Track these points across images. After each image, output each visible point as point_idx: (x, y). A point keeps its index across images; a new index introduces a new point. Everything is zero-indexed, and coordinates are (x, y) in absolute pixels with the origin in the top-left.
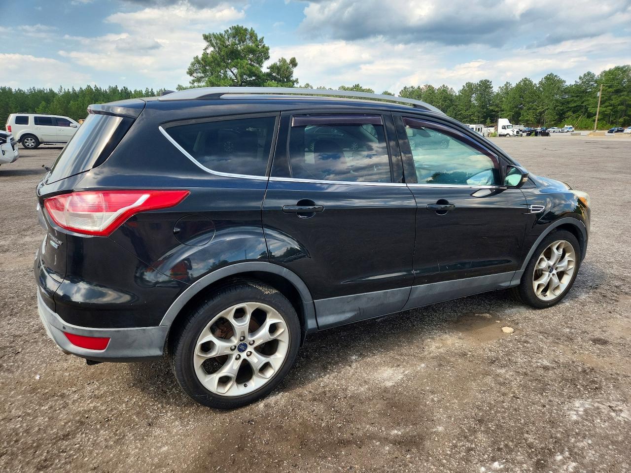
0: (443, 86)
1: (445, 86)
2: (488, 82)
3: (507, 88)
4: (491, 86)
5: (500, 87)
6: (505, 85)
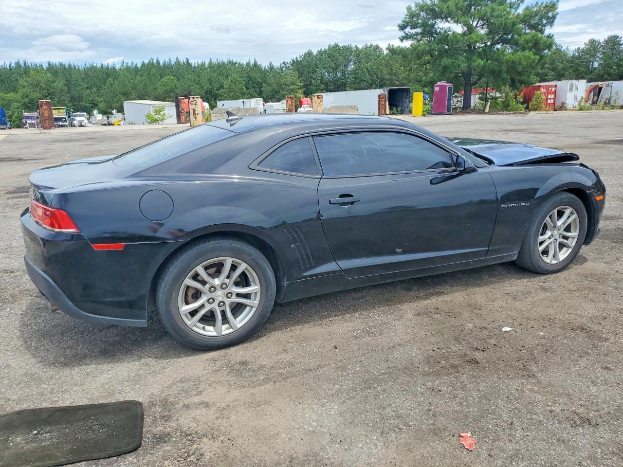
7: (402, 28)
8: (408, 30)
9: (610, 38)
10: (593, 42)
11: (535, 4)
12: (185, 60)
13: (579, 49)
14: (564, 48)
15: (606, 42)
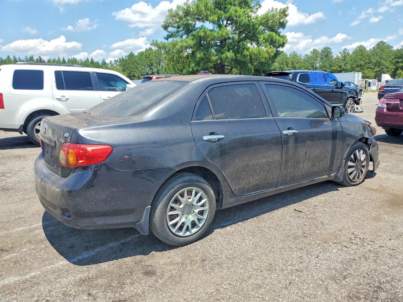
0: (294, 52)
1: (295, 52)
2: (329, 48)
3: (345, 53)
4: (331, 51)
5: (340, 53)
6: (344, 51)
7: (165, 28)
8: (170, 29)
9: (325, 48)
10: (315, 51)
11: (271, 9)
12: (38, 57)
13: (307, 55)
14: (299, 54)
15: (323, 51)
